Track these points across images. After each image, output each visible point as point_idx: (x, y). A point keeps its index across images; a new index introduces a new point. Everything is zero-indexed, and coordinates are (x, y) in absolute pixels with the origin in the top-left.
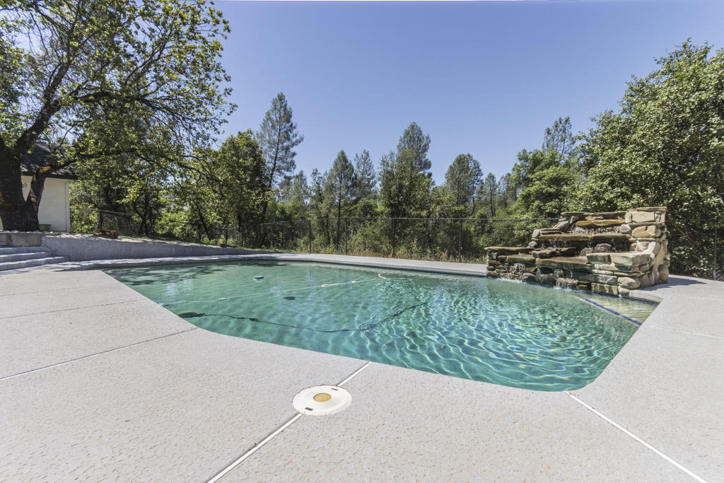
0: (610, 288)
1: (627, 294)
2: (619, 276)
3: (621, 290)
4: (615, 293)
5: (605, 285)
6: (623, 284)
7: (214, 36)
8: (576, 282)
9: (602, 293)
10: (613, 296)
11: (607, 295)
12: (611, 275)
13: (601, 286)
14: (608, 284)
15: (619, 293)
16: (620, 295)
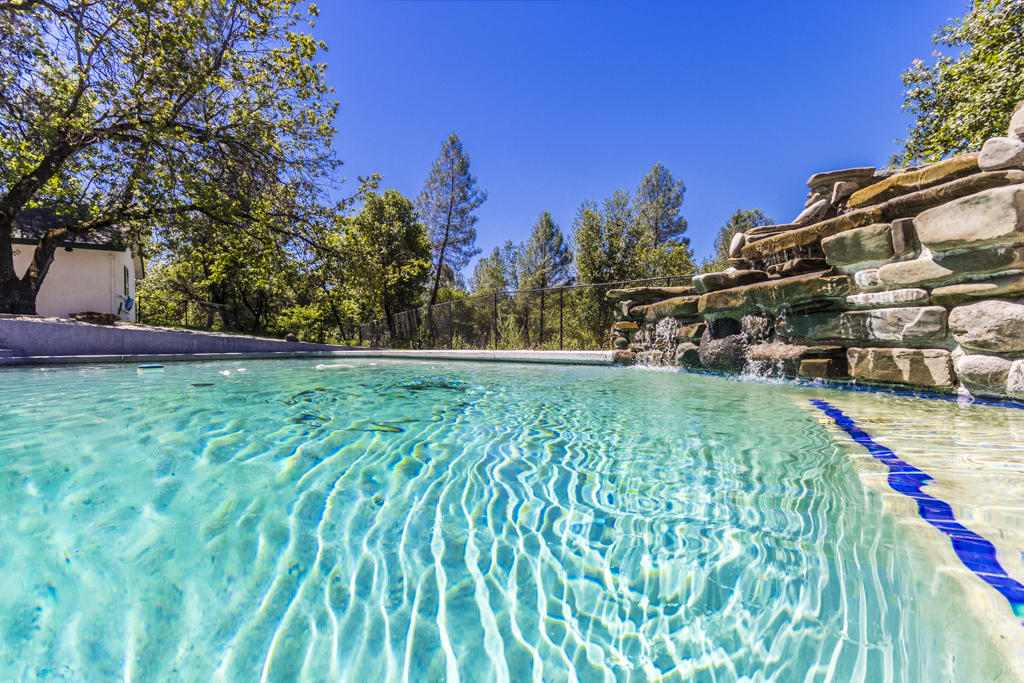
0: (917, 363)
1: (998, 377)
2: (950, 302)
3: (963, 361)
4: (940, 378)
5: (895, 352)
6: (973, 332)
7: (294, 24)
8: (795, 350)
9: (888, 385)
10: (931, 392)
11: (904, 390)
12: (918, 303)
13: (878, 357)
14: (908, 342)
15: (955, 382)
16: (962, 390)
